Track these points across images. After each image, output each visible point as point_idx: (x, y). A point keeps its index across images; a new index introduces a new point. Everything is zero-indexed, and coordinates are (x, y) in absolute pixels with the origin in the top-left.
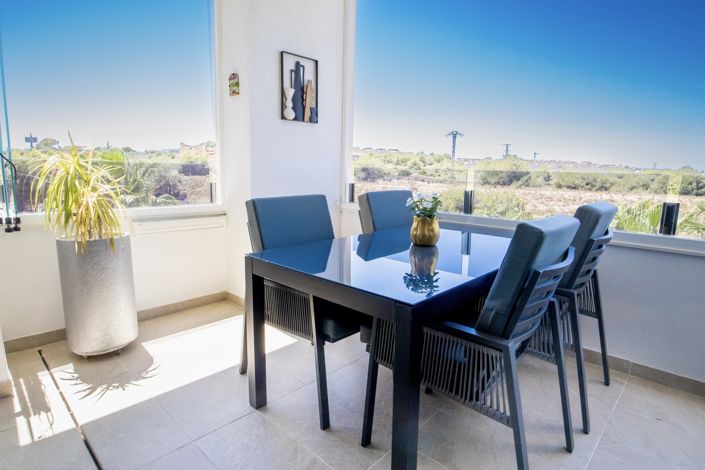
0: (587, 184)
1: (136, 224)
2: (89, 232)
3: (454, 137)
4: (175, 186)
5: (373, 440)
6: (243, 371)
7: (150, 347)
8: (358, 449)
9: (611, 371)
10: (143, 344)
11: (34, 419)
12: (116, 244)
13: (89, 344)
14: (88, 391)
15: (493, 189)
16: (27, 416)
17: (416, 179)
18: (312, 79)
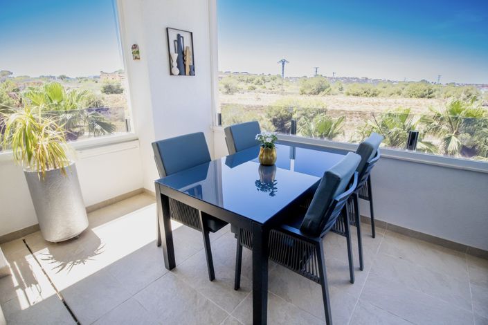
0: (365, 92)
1: (78, 152)
2: (47, 164)
3: (283, 64)
4: (99, 102)
5: (241, 285)
6: (159, 245)
7: (98, 231)
8: (233, 293)
9: (376, 228)
10: (93, 230)
11: (28, 290)
12: (66, 170)
13: (57, 235)
14: (61, 267)
15: (307, 97)
16: (23, 289)
17: (260, 92)
18: (190, 45)
